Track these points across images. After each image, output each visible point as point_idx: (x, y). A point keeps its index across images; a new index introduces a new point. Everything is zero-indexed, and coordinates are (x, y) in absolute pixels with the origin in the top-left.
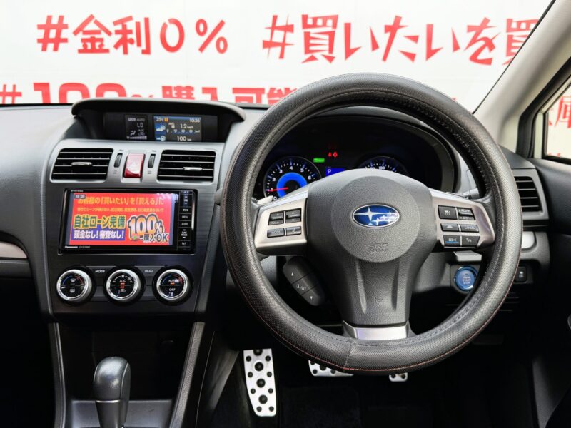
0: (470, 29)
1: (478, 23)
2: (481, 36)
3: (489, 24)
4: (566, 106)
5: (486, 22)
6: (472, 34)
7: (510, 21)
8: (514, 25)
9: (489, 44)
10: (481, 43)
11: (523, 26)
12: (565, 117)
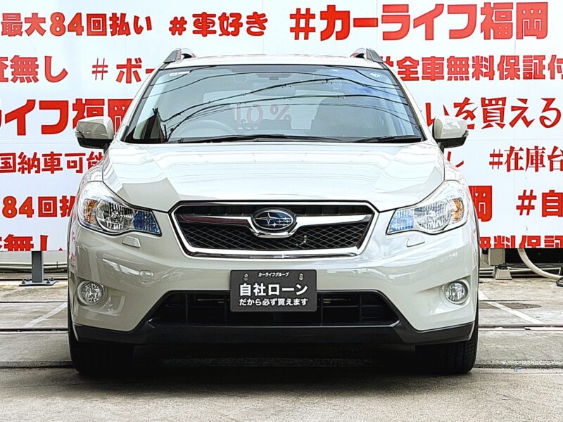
0: (456, 105)
1: (461, 101)
2: (465, 109)
3: (469, 102)
4: (532, 156)
5: (467, 101)
6: (458, 109)
7: (483, 100)
8: (487, 102)
9: (471, 115)
10: (465, 114)
11: (494, 102)
12: (532, 164)
